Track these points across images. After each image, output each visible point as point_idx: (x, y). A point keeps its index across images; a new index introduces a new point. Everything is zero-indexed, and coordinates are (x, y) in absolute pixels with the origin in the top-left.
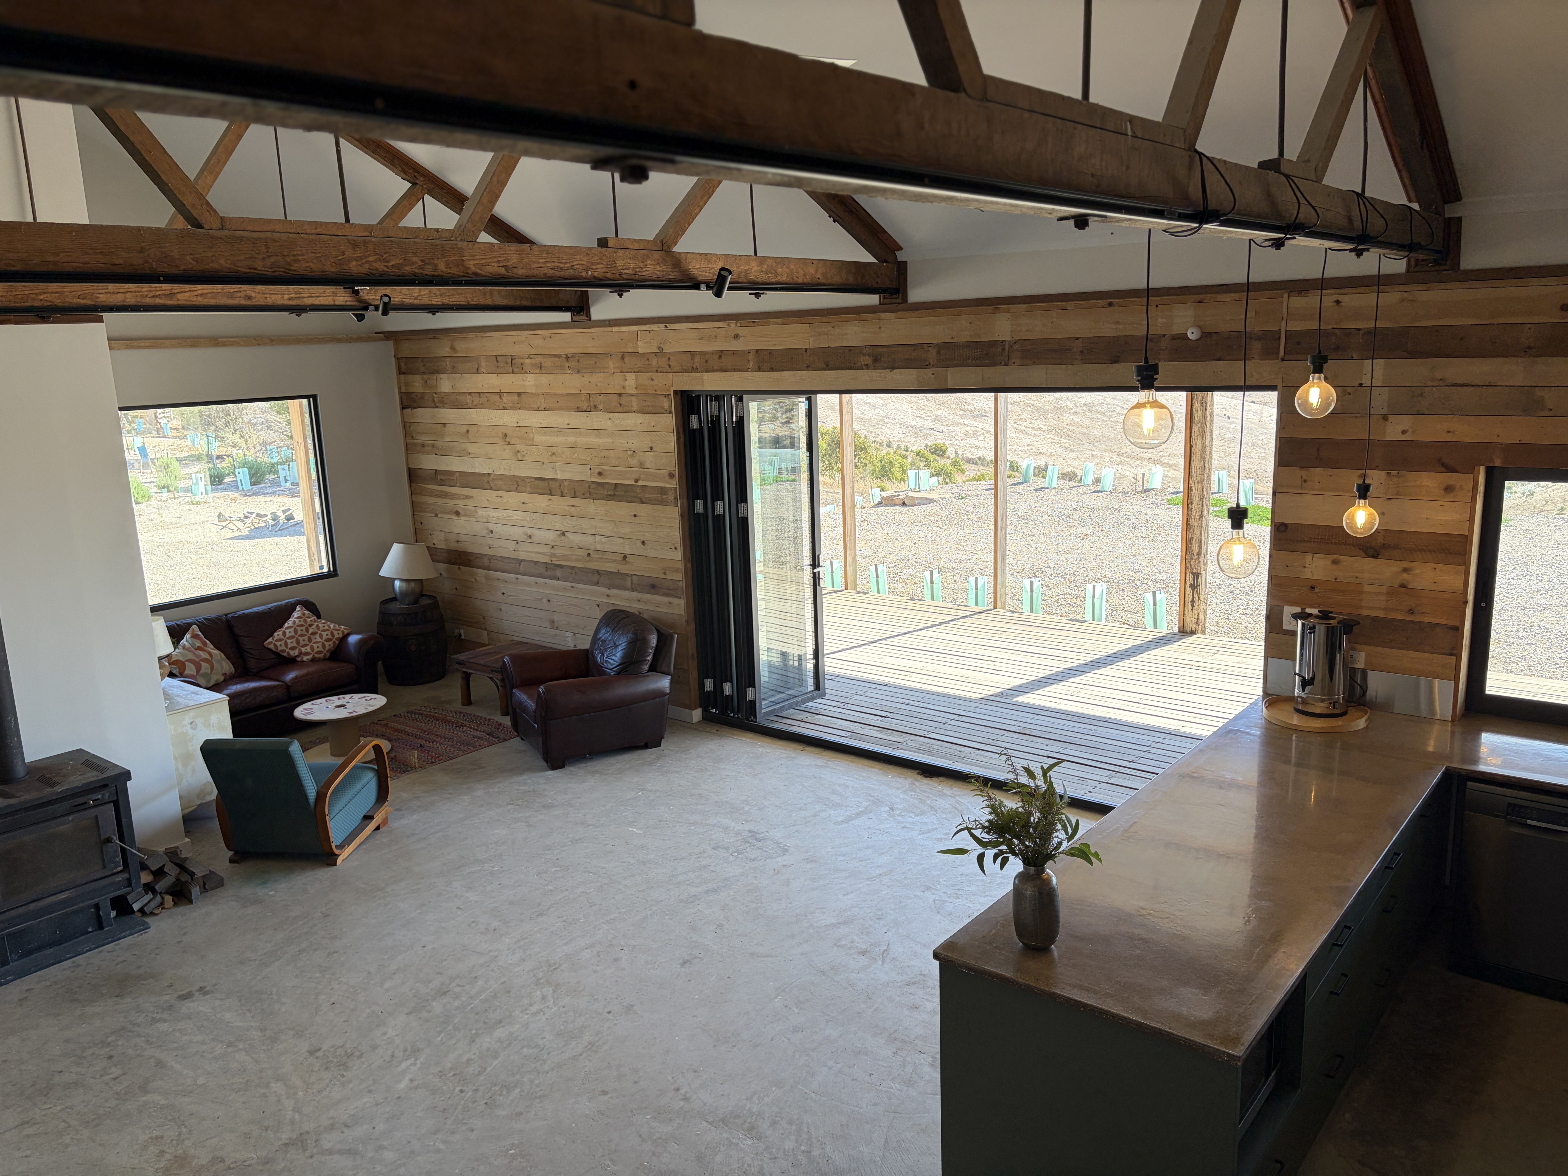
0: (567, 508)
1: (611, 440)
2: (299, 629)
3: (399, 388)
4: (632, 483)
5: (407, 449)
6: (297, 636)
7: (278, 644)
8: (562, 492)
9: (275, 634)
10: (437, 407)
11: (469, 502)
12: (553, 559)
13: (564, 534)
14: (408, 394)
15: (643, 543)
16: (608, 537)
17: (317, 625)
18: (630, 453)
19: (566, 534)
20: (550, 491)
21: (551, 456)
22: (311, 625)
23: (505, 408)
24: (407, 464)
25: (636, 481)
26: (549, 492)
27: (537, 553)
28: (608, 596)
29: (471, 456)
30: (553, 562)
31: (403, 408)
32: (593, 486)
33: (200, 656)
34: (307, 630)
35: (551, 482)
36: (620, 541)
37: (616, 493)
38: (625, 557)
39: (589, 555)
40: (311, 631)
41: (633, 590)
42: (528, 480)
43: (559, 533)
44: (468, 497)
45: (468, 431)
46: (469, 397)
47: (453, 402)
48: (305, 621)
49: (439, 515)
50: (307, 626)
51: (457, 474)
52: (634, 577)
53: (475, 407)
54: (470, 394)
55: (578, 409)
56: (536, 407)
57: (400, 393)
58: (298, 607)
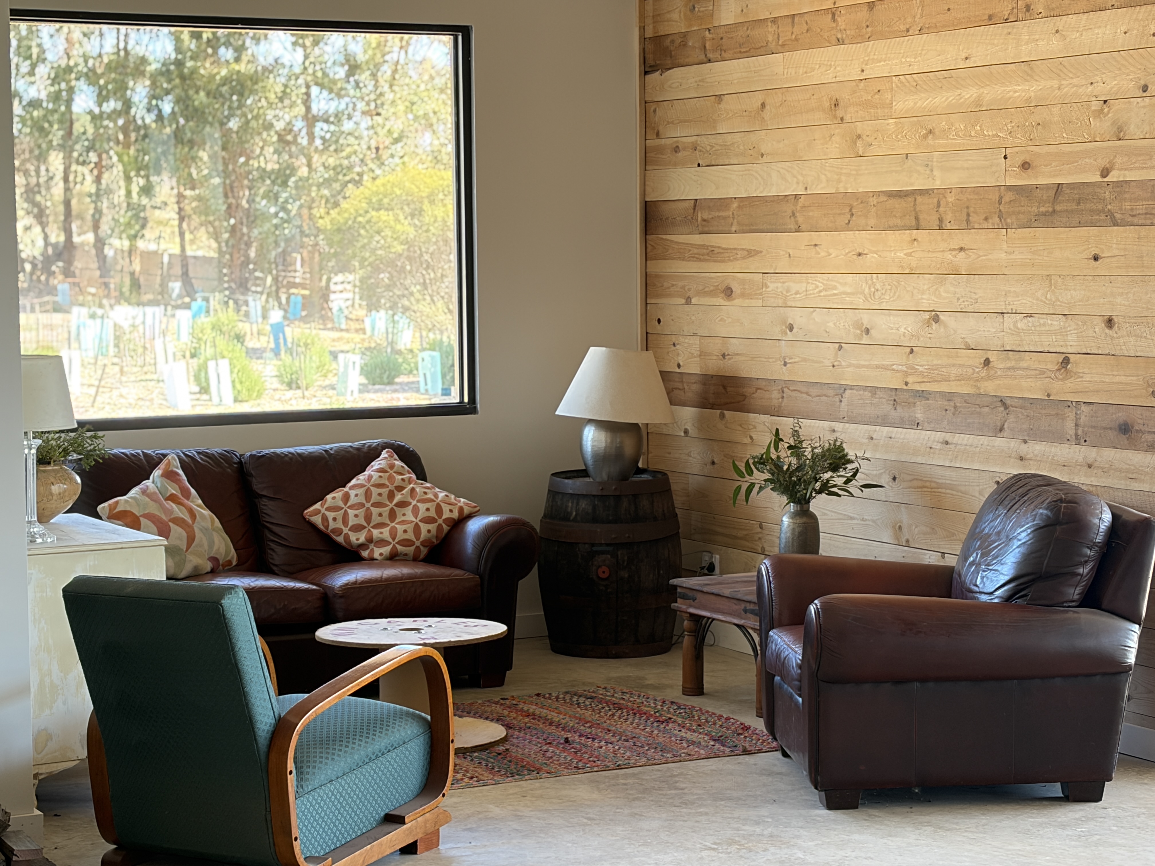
0: (949, 256)
1: (1055, 83)
3: (642, 29)
4: (1097, 178)
5: (646, 161)
6: (368, 505)
7: (330, 515)
8: (941, 220)
9: (329, 497)
10: (709, 61)
11: (754, 264)
12: (910, 380)
13: (936, 319)
14: (658, 39)
15: (1110, 322)
16: (1031, 315)
18: (1095, 106)
19: (942, 317)
20: (917, 219)
21: (925, 137)
23: (840, 42)
24: (644, 193)
25: (1105, 173)
26: (914, 223)
27: (877, 367)
28: (1022, 459)
29: (765, 159)
30: (910, 387)
31: (646, 73)
32: (1008, 196)
33: (171, 512)
35: (919, 199)
36: (1057, 323)
37: (1058, 208)
38: (1066, 361)
39: (987, 362)
41: (1079, 440)
42: (873, 201)
43: (926, 316)
44: (751, 253)
45: (763, 105)
46: (771, 28)
47: (741, 45)
49: (694, 301)
51: (735, 205)
52: (1083, 407)
53: (783, 47)
54: (775, 20)
55: (991, 20)
56: (903, 28)
57: (643, 39)
58: (384, 454)
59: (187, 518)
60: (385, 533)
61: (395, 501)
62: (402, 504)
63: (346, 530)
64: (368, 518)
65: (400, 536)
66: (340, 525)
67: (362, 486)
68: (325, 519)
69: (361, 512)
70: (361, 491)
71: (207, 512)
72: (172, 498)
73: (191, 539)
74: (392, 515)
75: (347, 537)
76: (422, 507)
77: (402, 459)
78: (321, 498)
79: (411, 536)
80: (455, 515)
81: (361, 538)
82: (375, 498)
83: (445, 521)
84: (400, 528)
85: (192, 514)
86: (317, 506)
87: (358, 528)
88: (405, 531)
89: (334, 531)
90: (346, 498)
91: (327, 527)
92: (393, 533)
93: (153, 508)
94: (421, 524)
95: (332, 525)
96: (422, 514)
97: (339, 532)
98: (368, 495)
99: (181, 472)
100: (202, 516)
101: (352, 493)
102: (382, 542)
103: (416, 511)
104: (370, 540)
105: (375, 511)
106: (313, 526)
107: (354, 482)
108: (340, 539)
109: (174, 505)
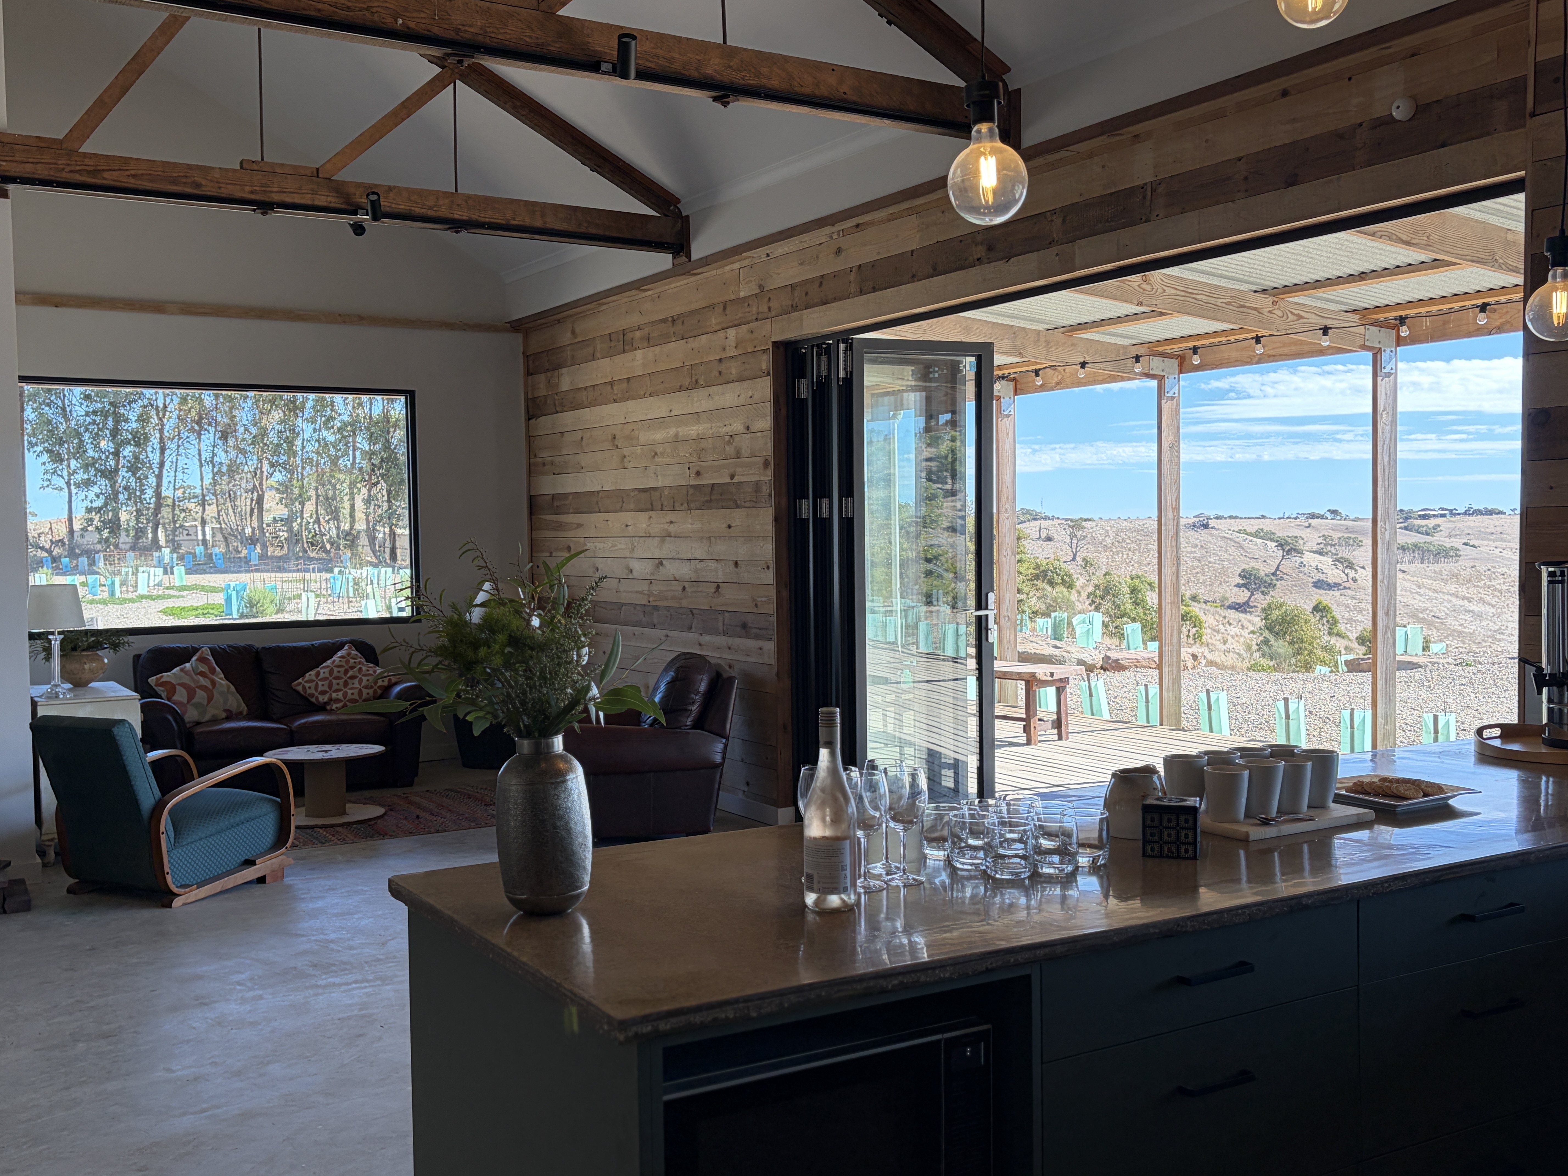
0: (666, 526)
1: (709, 425)
2: (336, 669)
3: (526, 393)
4: (728, 480)
5: (530, 472)
6: (331, 678)
7: (307, 685)
8: (662, 505)
9: (307, 675)
10: (557, 412)
11: (580, 533)
12: (651, 599)
13: (661, 563)
14: (534, 399)
15: (736, 564)
16: (702, 561)
17: (360, 668)
18: (727, 438)
19: (664, 562)
20: (652, 505)
21: (654, 457)
22: (352, 668)
23: (615, 401)
24: (529, 491)
25: (732, 477)
26: (650, 507)
27: (637, 592)
28: (700, 645)
29: (584, 470)
30: (651, 603)
31: (529, 419)
32: (691, 491)
33: (198, 681)
34: (346, 672)
35: (653, 493)
36: (712, 565)
37: (713, 498)
38: (718, 587)
39: (684, 588)
40: (350, 673)
41: (725, 633)
42: (632, 494)
43: (657, 561)
44: (579, 526)
45: (582, 438)
46: (585, 393)
47: (572, 403)
48: (347, 662)
49: (554, 554)
50: (347, 667)
51: (571, 497)
52: (727, 614)
53: (591, 405)
54: (586, 388)
55: (681, 389)
56: (642, 393)
57: (527, 400)
58: (346, 647)
59: (209, 685)
60: (340, 695)
61: (349, 675)
62: (353, 677)
63: (316, 694)
64: (330, 686)
65: (349, 697)
66: (313, 691)
67: (327, 667)
68: (304, 687)
69: (326, 683)
70: (327, 670)
71: (224, 682)
72: (202, 674)
73: (210, 699)
74: (346, 684)
75: (317, 698)
76: (365, 679)
77: (357, 650)
78: (303, 675)
79: (356, 697)
80: (386, 683)
81: (326, 698)
82: (335, 674)
83: (379, 687)
84: (350, 692)
85: (213, 683)
86: (300, 680)
87: (323, 693)
88: (352, 694)
89: (309, 695)
90: (318, 674)
91: (306, 692)
92: (345, 695)
93: (186, 680)
94: (363, 690)
95: (309, 691)
96: (364, 683)
97: (312, 695)
98: (331, 672)
99: (211, 658)
100: (221, 684)
101: (322, 671)
102: (338, 701)
103: (361, 681)
104: (331, 699)
105: (335, 682)
106: (298, 692)
107: (324, 664)
108: (313, 700)
109: (201, 678)
